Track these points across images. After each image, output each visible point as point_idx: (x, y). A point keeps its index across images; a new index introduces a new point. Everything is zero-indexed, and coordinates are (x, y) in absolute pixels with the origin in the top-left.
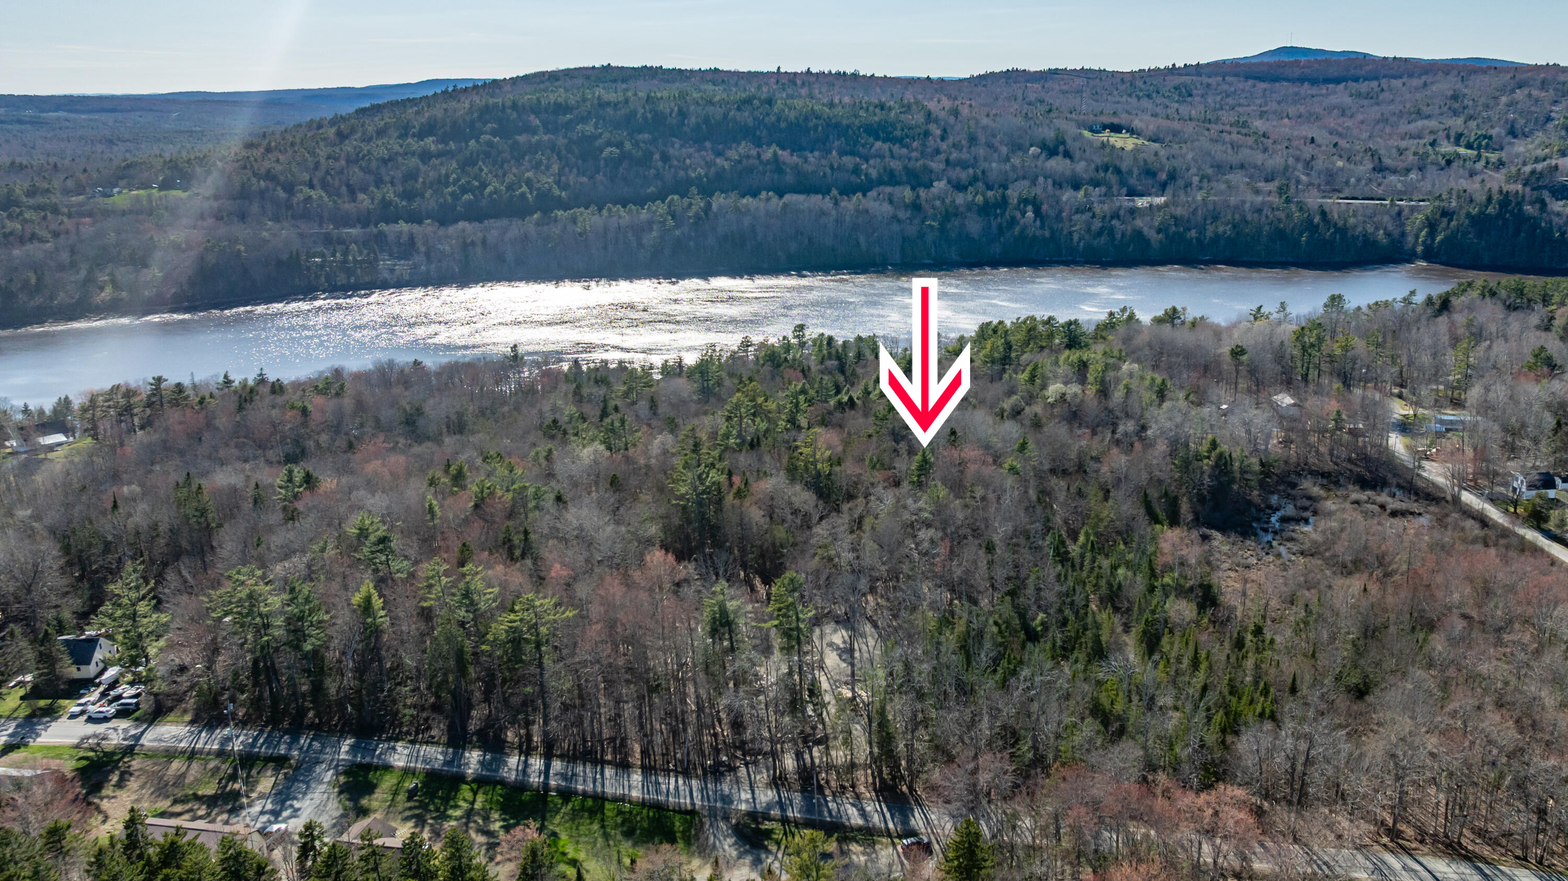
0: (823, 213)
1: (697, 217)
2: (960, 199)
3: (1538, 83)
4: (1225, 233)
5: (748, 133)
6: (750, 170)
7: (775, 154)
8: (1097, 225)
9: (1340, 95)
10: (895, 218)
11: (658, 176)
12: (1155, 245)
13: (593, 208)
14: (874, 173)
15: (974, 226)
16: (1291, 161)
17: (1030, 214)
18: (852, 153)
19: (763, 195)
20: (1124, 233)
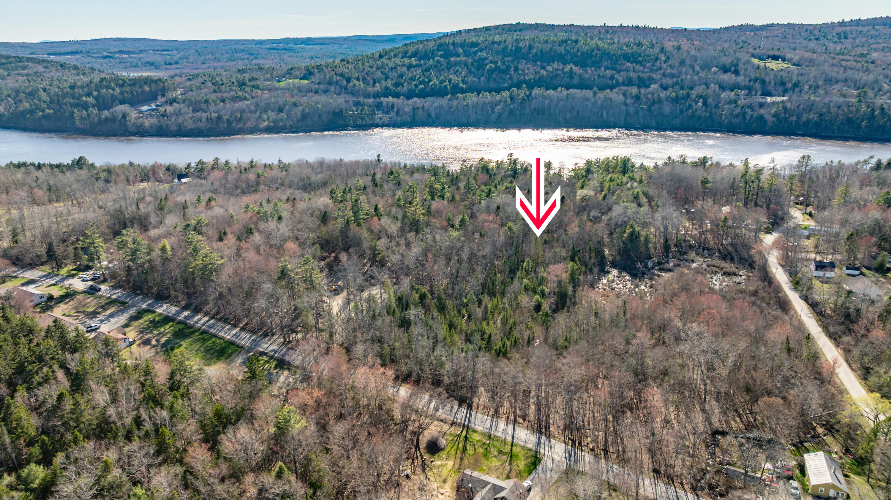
0: (588, 99)
1: (523, 99)
2: (663, 94)
4: (813, 118)
5: (562, 58)
6: (556, 76)
7: (571, 68)
8: (738, 111)
10: (625, 104)
11: (511, 78)
12: (770, 124)
13: (475, 93)
14: (621, 79)
15: (667, 109)
17: (700, 104)
18: (613, 69)
19: (559, 89)
20: (752, 117)
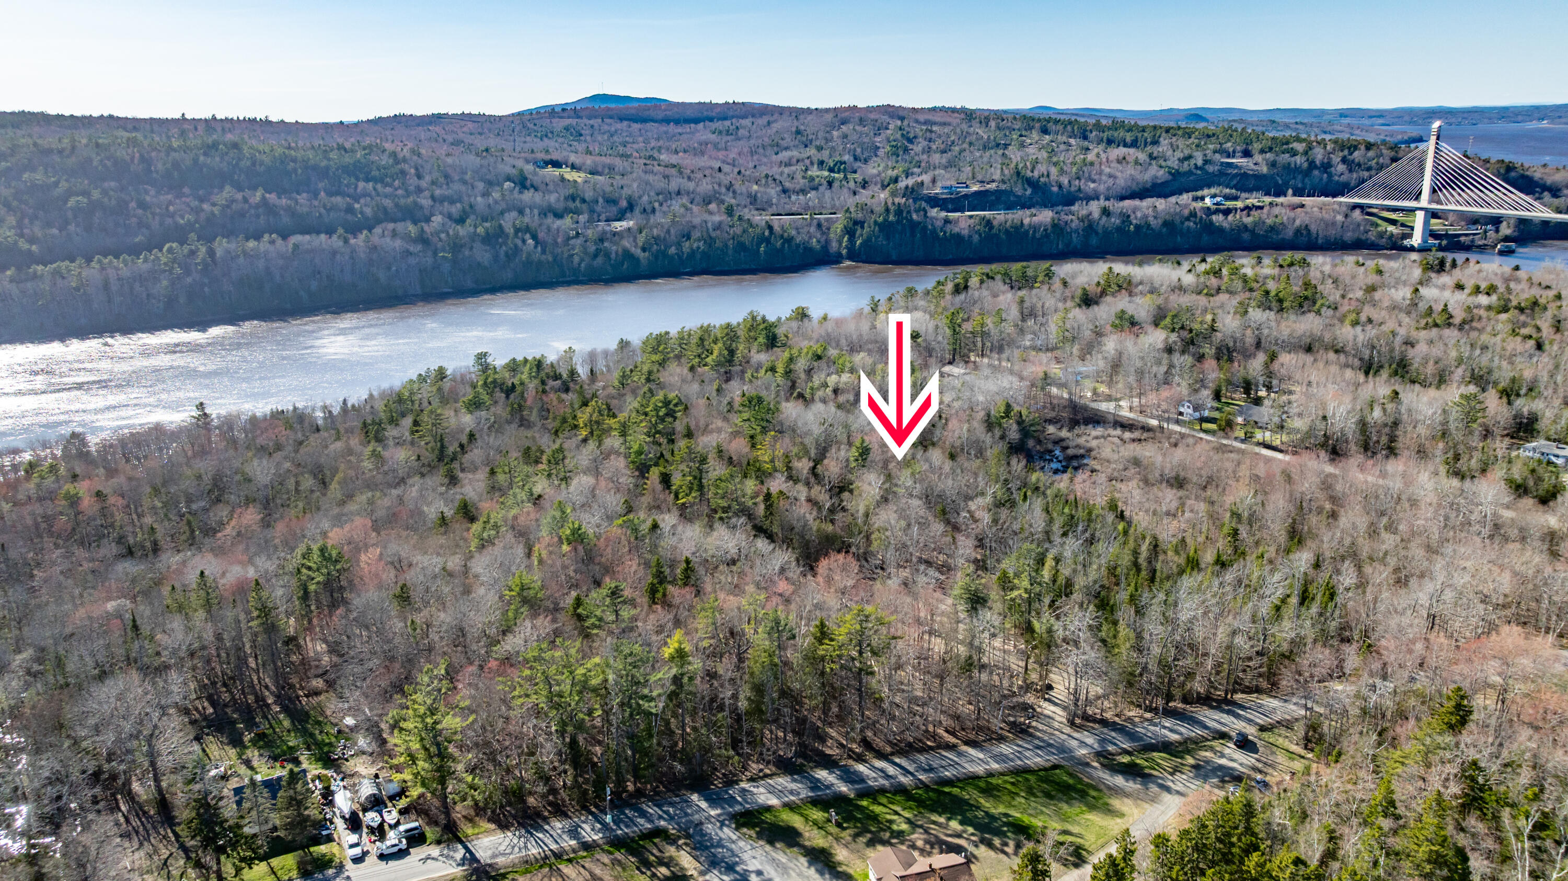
0: (334, 253)
1: (206, 265)
2: (462, 231)
3: (857, 120)
4: (698, 248)
5: (224, 178)
6: (242, 215)
7: (264, 198)
8: (592, 248)
9: (703, 133)
10: (409, 253)
11: (141, 224)
13: (80, 261)
14: (368, 211)
15: (482, 255)
16: (716, 187)
17: (530, 242)
18: (338, 193)
19: (266, 237)
20: (617, 253)
